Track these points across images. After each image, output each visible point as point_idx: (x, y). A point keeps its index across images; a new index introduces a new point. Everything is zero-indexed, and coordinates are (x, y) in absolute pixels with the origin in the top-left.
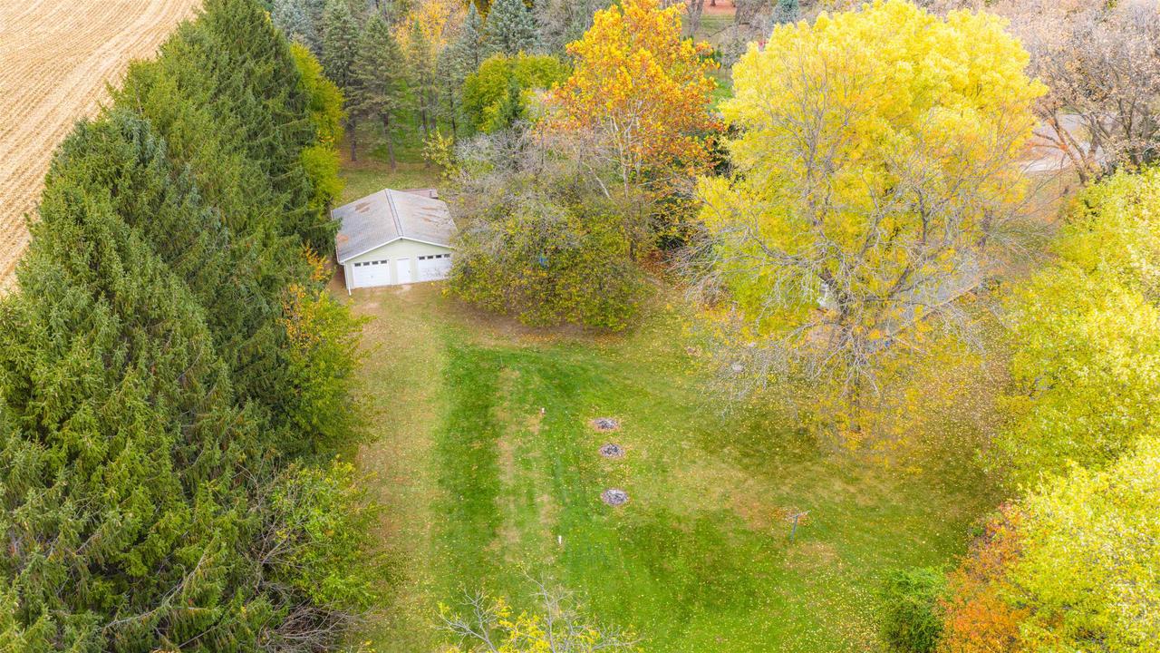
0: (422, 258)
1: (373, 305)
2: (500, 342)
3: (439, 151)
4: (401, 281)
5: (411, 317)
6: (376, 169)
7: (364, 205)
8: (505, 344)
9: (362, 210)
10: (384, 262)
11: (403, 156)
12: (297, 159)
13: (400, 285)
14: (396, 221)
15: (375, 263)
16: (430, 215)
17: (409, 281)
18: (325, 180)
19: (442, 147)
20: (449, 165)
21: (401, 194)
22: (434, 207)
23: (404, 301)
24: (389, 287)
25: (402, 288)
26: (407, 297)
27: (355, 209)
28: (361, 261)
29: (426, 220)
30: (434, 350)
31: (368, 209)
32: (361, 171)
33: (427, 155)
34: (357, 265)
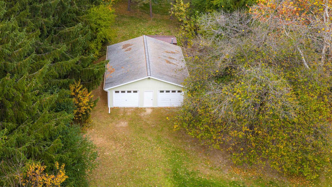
0: (162, 92)
1: (124, 124)
2: (213, 172)
3: (180, 11)
4: (145, 106)
5: (149, 138)
6: (141, 17)
7: (129, 45)
8: (217, 175)
9: (126, 49)
10: (135, 92)
11: (158, 10)
12: (87, 13)
13: (145, 108)
14: (148, 62)
15: (129, 92)
16: (171, 58)
17: (151, 105)
18: (103, 29)
19: (182, 9)
20: (185, 22)
21: (153, 39)
22: (174, 51)
23: (146, 124)
24: (137, 109)
25: (145, 111)
26: (148, 119)
27: (122, 47)
28: (120, 90)
29: (168, 62)
30: (163, 175)
31: (130, 49)
32: (132, 17)
33: (173, 13)
34: (117, 92)
